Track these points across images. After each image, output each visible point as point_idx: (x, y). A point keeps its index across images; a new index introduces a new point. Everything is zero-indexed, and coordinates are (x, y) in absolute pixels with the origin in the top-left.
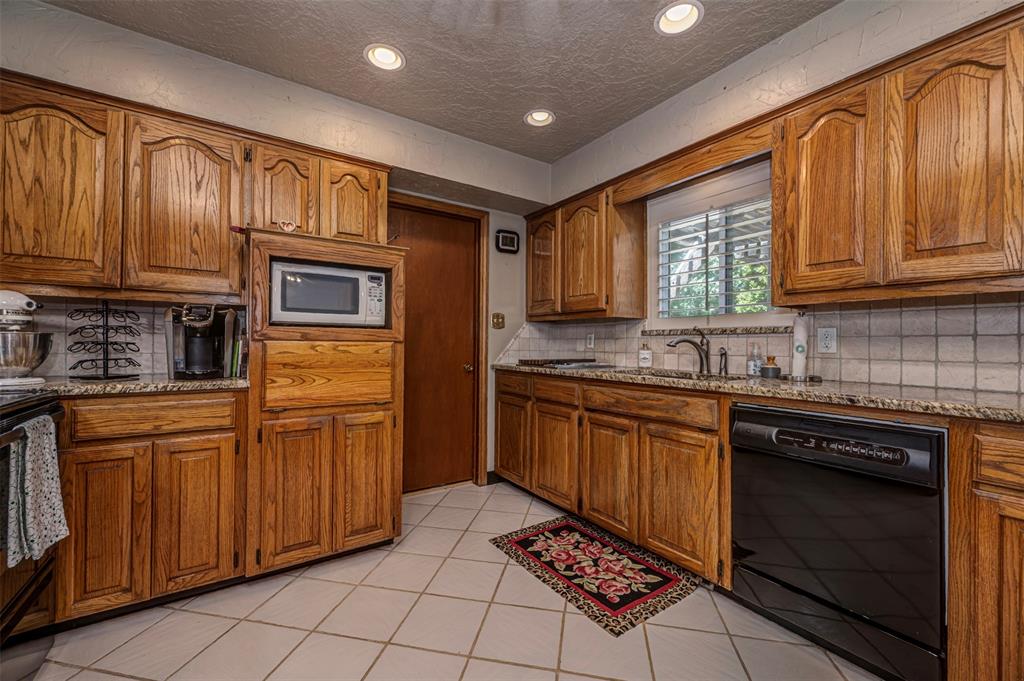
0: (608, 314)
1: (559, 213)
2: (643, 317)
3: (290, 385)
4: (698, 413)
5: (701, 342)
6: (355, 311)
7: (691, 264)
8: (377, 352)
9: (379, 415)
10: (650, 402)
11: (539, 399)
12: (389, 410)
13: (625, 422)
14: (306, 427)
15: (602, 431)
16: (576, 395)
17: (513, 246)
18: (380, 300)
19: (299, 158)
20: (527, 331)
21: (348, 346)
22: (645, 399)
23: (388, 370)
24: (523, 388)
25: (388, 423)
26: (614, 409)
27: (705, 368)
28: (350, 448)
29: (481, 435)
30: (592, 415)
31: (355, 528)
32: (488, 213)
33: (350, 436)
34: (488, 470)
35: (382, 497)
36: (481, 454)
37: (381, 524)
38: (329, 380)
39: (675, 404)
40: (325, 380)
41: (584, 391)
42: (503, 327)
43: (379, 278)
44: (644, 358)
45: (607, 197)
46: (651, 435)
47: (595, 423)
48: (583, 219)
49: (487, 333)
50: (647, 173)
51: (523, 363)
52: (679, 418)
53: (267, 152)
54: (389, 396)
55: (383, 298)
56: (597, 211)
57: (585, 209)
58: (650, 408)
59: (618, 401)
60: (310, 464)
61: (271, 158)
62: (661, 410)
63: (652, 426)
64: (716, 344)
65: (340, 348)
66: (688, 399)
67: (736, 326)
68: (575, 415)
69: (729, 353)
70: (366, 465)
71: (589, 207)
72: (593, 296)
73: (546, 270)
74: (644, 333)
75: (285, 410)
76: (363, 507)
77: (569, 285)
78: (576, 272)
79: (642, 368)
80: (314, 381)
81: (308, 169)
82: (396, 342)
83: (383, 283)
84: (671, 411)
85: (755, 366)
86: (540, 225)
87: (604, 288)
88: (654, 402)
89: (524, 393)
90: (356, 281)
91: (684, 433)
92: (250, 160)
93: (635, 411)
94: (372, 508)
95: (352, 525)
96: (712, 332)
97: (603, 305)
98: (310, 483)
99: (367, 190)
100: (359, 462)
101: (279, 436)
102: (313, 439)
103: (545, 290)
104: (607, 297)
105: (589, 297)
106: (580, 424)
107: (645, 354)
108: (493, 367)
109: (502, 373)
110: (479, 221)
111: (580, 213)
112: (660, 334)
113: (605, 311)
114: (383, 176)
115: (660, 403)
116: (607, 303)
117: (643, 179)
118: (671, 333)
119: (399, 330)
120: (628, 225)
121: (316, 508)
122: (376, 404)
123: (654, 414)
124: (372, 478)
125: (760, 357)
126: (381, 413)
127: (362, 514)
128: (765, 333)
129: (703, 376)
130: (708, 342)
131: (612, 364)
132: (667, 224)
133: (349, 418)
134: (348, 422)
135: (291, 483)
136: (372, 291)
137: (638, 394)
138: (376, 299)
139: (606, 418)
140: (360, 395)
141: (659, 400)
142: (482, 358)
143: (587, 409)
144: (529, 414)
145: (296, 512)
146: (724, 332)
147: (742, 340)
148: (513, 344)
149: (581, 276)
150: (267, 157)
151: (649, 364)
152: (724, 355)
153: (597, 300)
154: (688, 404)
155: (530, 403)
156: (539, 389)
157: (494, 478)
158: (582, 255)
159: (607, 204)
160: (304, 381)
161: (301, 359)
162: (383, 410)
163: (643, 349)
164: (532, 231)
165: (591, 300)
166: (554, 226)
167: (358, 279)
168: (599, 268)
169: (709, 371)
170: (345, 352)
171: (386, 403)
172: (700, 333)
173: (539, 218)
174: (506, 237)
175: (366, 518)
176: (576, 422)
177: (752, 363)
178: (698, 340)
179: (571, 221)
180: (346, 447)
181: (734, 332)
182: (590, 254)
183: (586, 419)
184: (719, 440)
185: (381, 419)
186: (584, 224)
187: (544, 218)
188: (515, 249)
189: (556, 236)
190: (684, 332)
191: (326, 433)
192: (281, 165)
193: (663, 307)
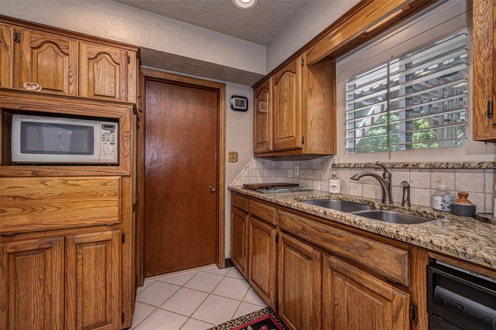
0: (304, 152)
1: (271, 81)
2: (332, 154)
3: (20, 214)
4: (382, 261)
5: (384, 175)
6: (91, 152)
7: (373, 119)
8: (105, 184)
9: (108, 234)
10: (331, 236)
11: (253, 216)
12: (118, 229)
13: (310, 249)
14: (36, 247)
15: (292, 251)
16: (274, 216)
17: (244, 107)
18: (112, 144)
19: (61, 40)
20: (254, 163)
21: (77, 180)
22: (327, 232)
23: (116, 198)
24: (244, 205)
25: (116, 241)
26: (301, 235)
27: (388, 199)
28: (80, 262)
29: (221, 234)
30: (285, 236)
31: (85, 325)
32: (225, 85)
33: (81, 252)
34: (226, 258)
35: (111, 299)
36: (221, 247)
37: (110, 320)
38: (59, 208)
39: (357, 244)
40: (57, 209)
41: (279, 215)
42: (237, 161)
43: (112, 127)
44: (334, 186)
45: (303, 60)
46: (332, 269)
47: (288, 244)
48: (286, 80)
49: (224, 165)
50: (332, 33)
51: (246, 187)
52: (361, 260)
53: (33, 35)
54: (117, 219)
55: (116, 142)
56: (295, 73)
57: (288, 73)
58: (331, 241)
59: (304, 229)
60: (41, 277)
61: (36, 40)
62: (342, 247)
63: (334, 260)
64: (398, 178)
65: (69, 182)
66: (371, 243)
67: (419, 161)
68: (274, 232)
69: (411, 185)
70: (96, 274)
71: (289, 71)
72: (293, 138)
73: (264, 121)
74: (334, 166)
75: (18, 234)
76: (92, 308)
77: (277, 130)
78: (281, 120)
79: (332, 194)
80: (45, 209)
81: (69, 48)
82: (122, 176)
83: (116, 130)
84: (353, 251)
85: (444, 201)
86: (261, 90)
87: (300, 132)
88: (336, 238)
89: (244, 209)
90: (91, 129)
91: (366, 277)
92: (19, 42)
93: (318, 241)
94: (101, 308)
95: (83, 323)
96: (393, 167)
97: (299, 144)
98: (41, 292)
99: (119, 64)
100: (89, 272)
101: (11, 256)
102: (45, 256)
103: (263, 135)
104: (303, 138)
105: (291, 138)
106: (277, 241)
107: (334, 182)
108: (229, 188)
109: (234, 192)
110: (219, 89)
111: (284, 77)
112: (347, 167)
113: (301, 149)
114: (133, 55)
115: (341, 239)
116: (303, 143)
117: (330, 38)
118: (355, 167)
119: (126, 167)
120: (321, 82)
121: (48, 311)
122: (105, 225)
123: (335, 249)
124: (101, 284)
125: (447, 192)
126: (110, 233)
127: (92, 314)
128: (452, 168)
129: (386, 206)
130: (390, 176)
131: (311, 188)
132: (353, 79)
133: (78, 238)
134: (77, 241)
135: (22, 293)
136: (106, 136)
137: (321, 226)
138: (109, 142)
139: (294, 241)
140: (89, 219)
141: (340, 236)
142: (221, 182)
143: (282, 231)
144: (247, 224)
145: (27, 317)
146: (405, 166)
147: (426, 175)
148: (244, 173)
149: (285, 123)
150: (34, 39)
151: (337, 191)
152: (406, 188)
153: (295, 141)
154: (370, 248)
155: (248, 216)
156: (252, 208)
157: (229, 263)
158: (286, 107)
159: (303, 65)
160: (35, 210)
161: (31, 192)
162: (112, 230)
163: (332, 178)
164: (257, 96)
165: (292, 141)
166: (268, 90)
167: (93, 127)
168: (297, 117)
169: (391, 201)
170: (74, 185)
171: (115, 224)
172: (382, 167)
173: (260, 85)
174: (238, 100)
175: (96, 316)
176: (274, 239)
177: (439, 199)
178: (380, 173)
179: (279, 83)
180: (77, 260)
181: (416, 167)
182: (290, 106)
183: (281, 238)
184: (411, 298)
185: (110, 237)
186: (287, 85)
187: (263, 85)
188: (245, 108)
189: (269, 96)
190: (367, 166)
191: (57, 251)
192: (46, 46)
193: (348, 145)
